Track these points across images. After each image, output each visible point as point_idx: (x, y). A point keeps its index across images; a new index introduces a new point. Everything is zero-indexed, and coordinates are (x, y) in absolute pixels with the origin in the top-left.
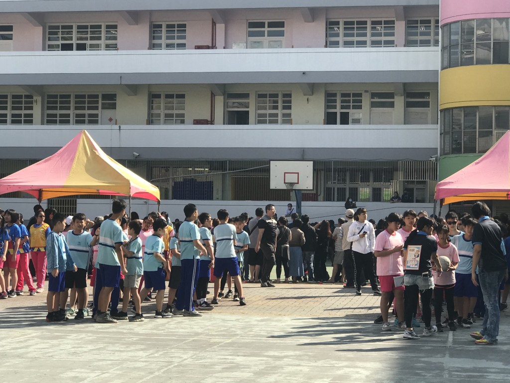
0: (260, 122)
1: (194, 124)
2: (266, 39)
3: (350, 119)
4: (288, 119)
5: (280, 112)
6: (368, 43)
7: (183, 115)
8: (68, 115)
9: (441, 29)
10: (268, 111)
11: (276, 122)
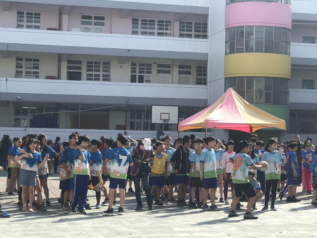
0: (88, 79)
1: (46, 79)
2: (93, 27)
4: (107, 78)
5: (101, 73)
6: (156, 33)
7: (38, 73)
9: (226, 29)
10: (94, 73)
11: (99, 80)
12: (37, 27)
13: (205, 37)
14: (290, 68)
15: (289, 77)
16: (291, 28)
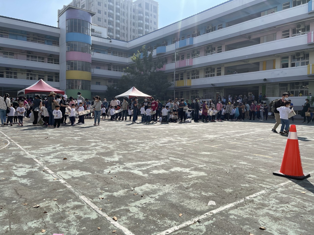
0: (7, 77)
2: (8, 56)
3: (33, 79)
4: (15, 77)
5: (13, 75)
6: (37, 61)
9: (67, 61)
10: (9, 75)
13: (58, 64)
14: (91, 77)
15: (91, 80)
16: (91, 63)
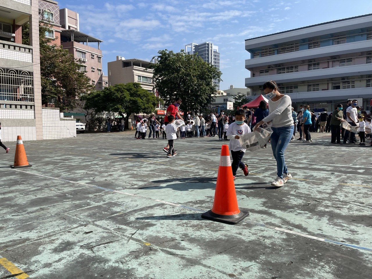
1: (322, 90)
7: (318, 88)
8: (284, 91)
10: (347, 85)
11: (349, 88)
12: (319, 68)
